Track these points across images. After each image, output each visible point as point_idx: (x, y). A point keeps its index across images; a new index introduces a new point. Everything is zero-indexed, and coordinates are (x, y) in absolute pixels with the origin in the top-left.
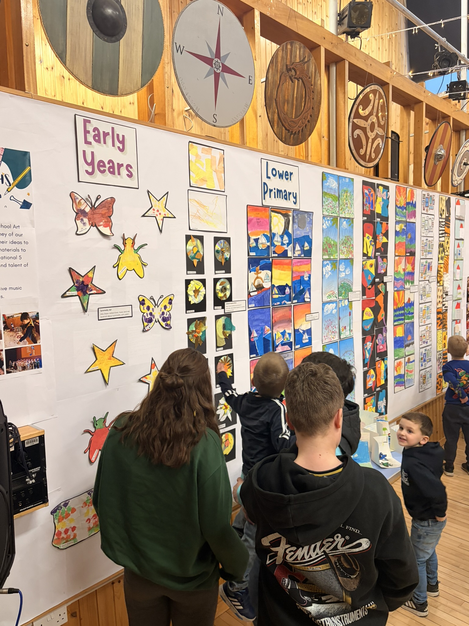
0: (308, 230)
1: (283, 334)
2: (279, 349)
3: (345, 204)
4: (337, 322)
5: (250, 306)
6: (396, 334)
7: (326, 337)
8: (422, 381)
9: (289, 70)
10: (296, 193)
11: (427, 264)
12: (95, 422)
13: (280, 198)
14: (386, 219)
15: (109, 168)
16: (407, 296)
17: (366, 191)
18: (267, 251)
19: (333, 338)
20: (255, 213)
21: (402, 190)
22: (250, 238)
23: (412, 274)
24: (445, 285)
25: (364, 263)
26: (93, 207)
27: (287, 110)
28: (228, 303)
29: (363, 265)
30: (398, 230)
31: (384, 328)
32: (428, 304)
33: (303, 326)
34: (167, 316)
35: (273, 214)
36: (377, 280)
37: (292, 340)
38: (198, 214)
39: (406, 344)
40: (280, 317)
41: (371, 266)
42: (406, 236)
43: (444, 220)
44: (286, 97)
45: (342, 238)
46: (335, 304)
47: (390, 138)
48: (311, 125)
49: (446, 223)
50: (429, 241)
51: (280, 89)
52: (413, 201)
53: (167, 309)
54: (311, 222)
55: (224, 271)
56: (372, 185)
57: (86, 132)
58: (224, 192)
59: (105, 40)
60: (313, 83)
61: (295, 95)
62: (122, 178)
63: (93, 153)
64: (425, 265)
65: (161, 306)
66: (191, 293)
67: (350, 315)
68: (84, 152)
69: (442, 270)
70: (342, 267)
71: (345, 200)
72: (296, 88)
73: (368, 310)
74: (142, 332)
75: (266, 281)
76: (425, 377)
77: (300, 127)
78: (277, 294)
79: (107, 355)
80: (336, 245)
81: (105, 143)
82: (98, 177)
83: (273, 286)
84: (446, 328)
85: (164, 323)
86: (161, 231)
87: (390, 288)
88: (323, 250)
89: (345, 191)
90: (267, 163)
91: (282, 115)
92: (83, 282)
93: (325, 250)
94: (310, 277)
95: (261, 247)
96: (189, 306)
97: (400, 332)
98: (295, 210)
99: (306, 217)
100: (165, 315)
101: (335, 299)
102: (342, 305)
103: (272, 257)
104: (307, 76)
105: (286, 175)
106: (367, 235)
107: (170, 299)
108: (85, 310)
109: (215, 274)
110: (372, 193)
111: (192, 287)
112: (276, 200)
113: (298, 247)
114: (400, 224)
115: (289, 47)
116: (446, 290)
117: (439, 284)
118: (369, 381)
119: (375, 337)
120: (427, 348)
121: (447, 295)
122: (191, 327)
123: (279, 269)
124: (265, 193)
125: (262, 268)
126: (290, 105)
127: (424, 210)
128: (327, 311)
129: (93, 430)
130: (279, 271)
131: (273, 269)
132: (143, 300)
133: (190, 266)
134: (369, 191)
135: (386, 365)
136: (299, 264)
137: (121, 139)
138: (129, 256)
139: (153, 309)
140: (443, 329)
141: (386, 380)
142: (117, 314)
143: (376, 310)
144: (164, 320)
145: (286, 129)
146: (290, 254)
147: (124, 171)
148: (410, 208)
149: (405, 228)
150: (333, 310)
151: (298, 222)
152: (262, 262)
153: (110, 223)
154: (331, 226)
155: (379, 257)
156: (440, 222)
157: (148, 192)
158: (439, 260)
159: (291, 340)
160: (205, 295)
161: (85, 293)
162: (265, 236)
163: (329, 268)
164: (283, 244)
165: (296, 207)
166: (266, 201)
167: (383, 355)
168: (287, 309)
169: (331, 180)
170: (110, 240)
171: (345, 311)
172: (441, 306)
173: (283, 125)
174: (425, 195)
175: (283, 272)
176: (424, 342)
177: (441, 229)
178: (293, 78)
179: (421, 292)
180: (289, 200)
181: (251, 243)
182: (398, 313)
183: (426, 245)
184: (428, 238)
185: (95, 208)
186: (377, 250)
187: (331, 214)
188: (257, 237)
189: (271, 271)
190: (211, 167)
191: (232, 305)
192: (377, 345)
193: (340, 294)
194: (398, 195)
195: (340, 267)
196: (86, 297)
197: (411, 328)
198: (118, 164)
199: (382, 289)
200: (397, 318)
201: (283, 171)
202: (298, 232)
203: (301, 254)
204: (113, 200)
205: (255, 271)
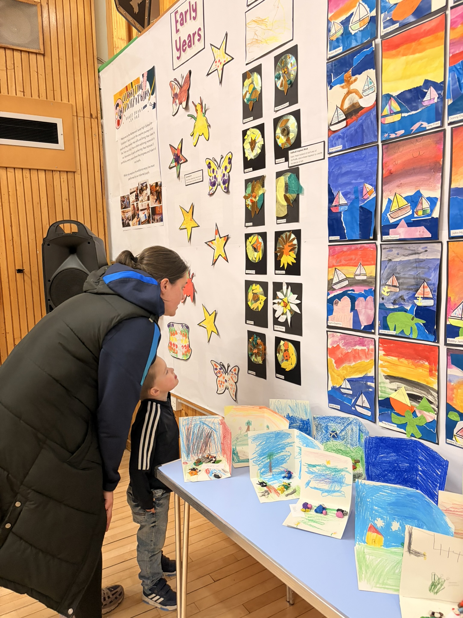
5: (332, 150)
15: (188, 44)
22: (332, 24)
26: (181, 87)
28: (294, 150)
34: (227, 178)
38: (255, 37)
53: (228, 170)
55: (288, 104)
57: (176, 23)
62: (195, 45)
63: (180, 38)
65: (223, 168)
66: (247, 146)
68: (176, 41)
75: (367, 92)
78: (396, 113)
79: (189, 217)
82: (185, 56)
85: (225, 186)
86: (221, 82)
92: (177, 154)
96: (247, 164)
100: (224, 177)
107: (229, 158)
108: (178, 178)
109: (276, 111)
111: (248, 139)
125: (358, 71)
132: (210, 163)
133: (246, 112)
137: (194, 8)
138: (200, 123)
139: (216, 172)
142: (195, 179)
144: (225, 182)
147: (196, 38)
152: (357, 60)
157: (211, 45)
159: (436, 215)
160: (263, 146)
161: (178, 163)
181: (333, 32)
196: (179, 167)
198: (193, 34)
204: (190, 73)
205: (341, 82)
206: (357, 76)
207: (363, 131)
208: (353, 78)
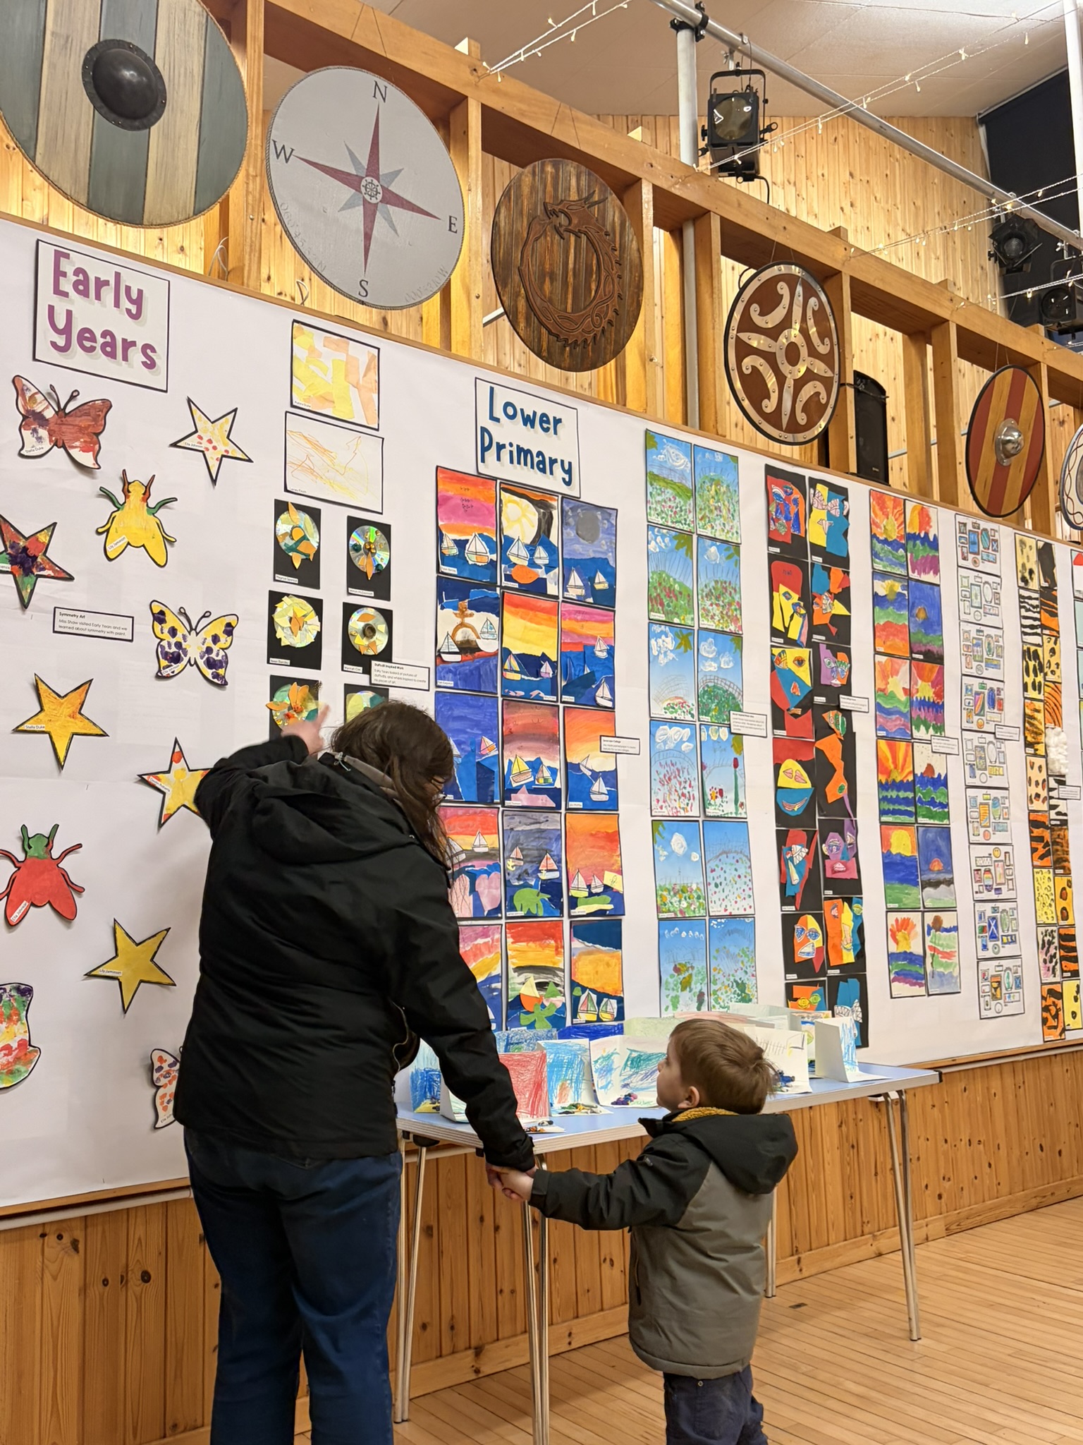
0: (605, 548)
1: (535, 766)
2: (521, 799)
3: (712, 508)
4: (694, 774)
5: (441, 683)
6: (889, 845)
7: (661, 803)
8: (987, 989)
9: (550, 213)
10: (570, 464)
11: (986, 692)
12: (26, 839)
13: (526, 464)
14: (844, 562)
15: (104, 346)
16: (922, 759)
17: (776, 490)
18: (489, 572)
19: (683, 809)
20: (458, 486)
21: (890, 504)
22: (442, 535)
23: (936, 707)
24: (1052, 755)
25: (776, 651)
26: (61, 412)
27: (551, 293)
28: (382, 663)
29: (772, 654)
30: (882, 592)
31: (847, 820)
32: (994, 793)
33: (593, 760)
34: (220, 658)
35: (505, 496)
36: (820, 700)
37: (559, 783)
38: (308, 462)
39: (925, 877)
40: (524, 726)
41: (800, 662)
42: (910, 611)
43: (1037, 595)
44: (547, 266)
45: (707, 581)
46: (688, 730)
47: (850, 385)
48: (617, 332)
49: (1042, 603)
50: (988, 636)
51: (529, 248)
52: (927, 534)
53: (222, 644)
54: (613, 532)
55: (372, 594)
56: (798, 480)
57: (59, 273)
58: (377, 430)
59: (117, 124)
60: (617, 246)
61: (571, 266)
62: (131, 366)
63: (69, 313)
64: (977, 693)
65: (207, 634)
66: (281, 619)
67: (736, 765)
68: (51, 309)
69: (1040, 716)
70: (707, 648)
71: (711, 501)
72: (572, 251)
73: (791, 765)
74: (154, 679)
75: (486, 636)
76: (999, 983)
77: (589, 332)
78: (516, 672)
79: (67, 707)
80: (690, 597)
81: (98, 297)
82: (77, 357)
83: (506, 653)
84: (1067, 872)
85: (211, 671)
86: (214, 481)
87: (864, 727)
88: (650, 598)
89: (712, 480)
90: (492, 390)
91: (538, 302)
92: (25, 549)
93: (654, 601)
94: (611, 651)
95: (472, 559)
96: (276, 649)
97: (903, 843)
98: (564, 497)
99: (600, 517)
100: (213, 656)
101: (688, 717)
102: (708, 735)
103: (501, 587)
104: (602, 230)
105: (541, 422)
106: (783, 589)
107: (229, 625)
108: (25, 605)
109: (349, 594)
110: (793, 497)
111: (287, 610)
112: (516, 468)
113: (575, 579)
114: (889, 582)
115: (549, 169)
116: (1057, 768)
117: (1031, 751)
118: (803, 944)
119: (818, 836)
120: (1001, 906)
121: (1062, 783)
122: (278, 694)
123: (522, 618)
124: (485, 449)
125: (477, 606)
126: (558, 284)
127: (965, 558)
128: (665, 742)
129: (21, 857)
130: (522, 621)
131: (505, 614)
132: (162, 613)
133: (282, 563)
134: (786, 492)
135: (858, 918)
136: (579, 618)
137: (134, 295)
138: (134, 520)
139: (184, 637)
140: (1055, 868)
141: (861, 955)
142: (97, 628)
143: (819, 770)
144: (211, 664)
145: (550, 332)
146: (552, 589)
147: (136, 356)
148: (921, 551)
149: (906, 592)
150: (682, 742)
151: (577, 525)
152: (475, 594)
153: (95, 444)
154: (671, 551)
155: (823, 647)
156: (1021, 596)
157: (189, 401)
158: (1025, 688)
159: (558, 785)
160: (319, 635)
161: (27, 572)
162: (487, 540)
163: (669, 642)
164: (532, 564)
165: (572, 491)
166: (487, 467)
167: (850, 890)
168: (547, 711)
169: (671, 451)
170: (93, 478)
171: (718, 752)
172: (1045, 807)
173: (541, 323)
174: (965, 525)
175: (534, 625)
176: (989, 888)
177: (1024, 613)
178: (562, 230)
179: (972, 758)
180: (552, 473)
181: (445, 545)
182: (893, 794)
183: (977, 645)
184: (983, 628)
185: (66, 415)
186: (813, 629)
187: (670, 524)
188: (463, 538)
189: (499, 614)
190: (346, 376)
191: (392, 670)
192: (826, 857)
193: (703, 709)
194: (879, 513)
195: (701, 648)
196: (29, 580)
197: (941, 843)
198: (124, 341)
199: (837, 724)
200: (891, 807)
201: (535, 413)
202: (577, 547)
203: (586, 596)
204: (107, 405)
205: (455, 608)
206: (474, 612)
207: (480, 676)
208: (469, 612)
